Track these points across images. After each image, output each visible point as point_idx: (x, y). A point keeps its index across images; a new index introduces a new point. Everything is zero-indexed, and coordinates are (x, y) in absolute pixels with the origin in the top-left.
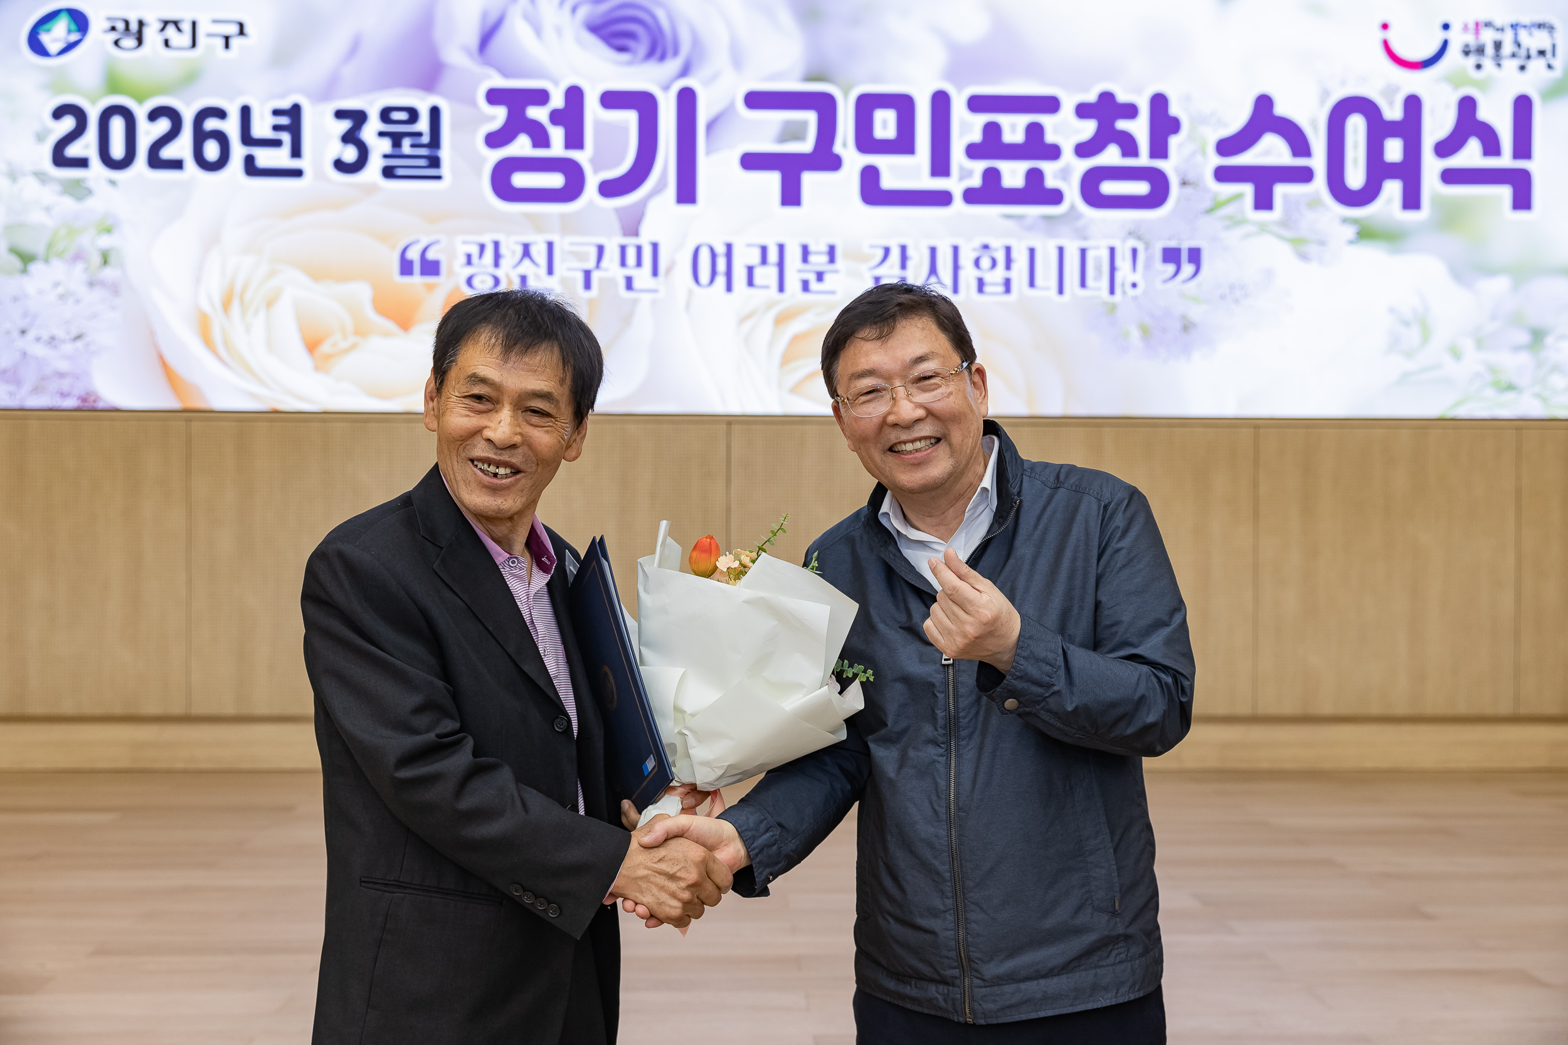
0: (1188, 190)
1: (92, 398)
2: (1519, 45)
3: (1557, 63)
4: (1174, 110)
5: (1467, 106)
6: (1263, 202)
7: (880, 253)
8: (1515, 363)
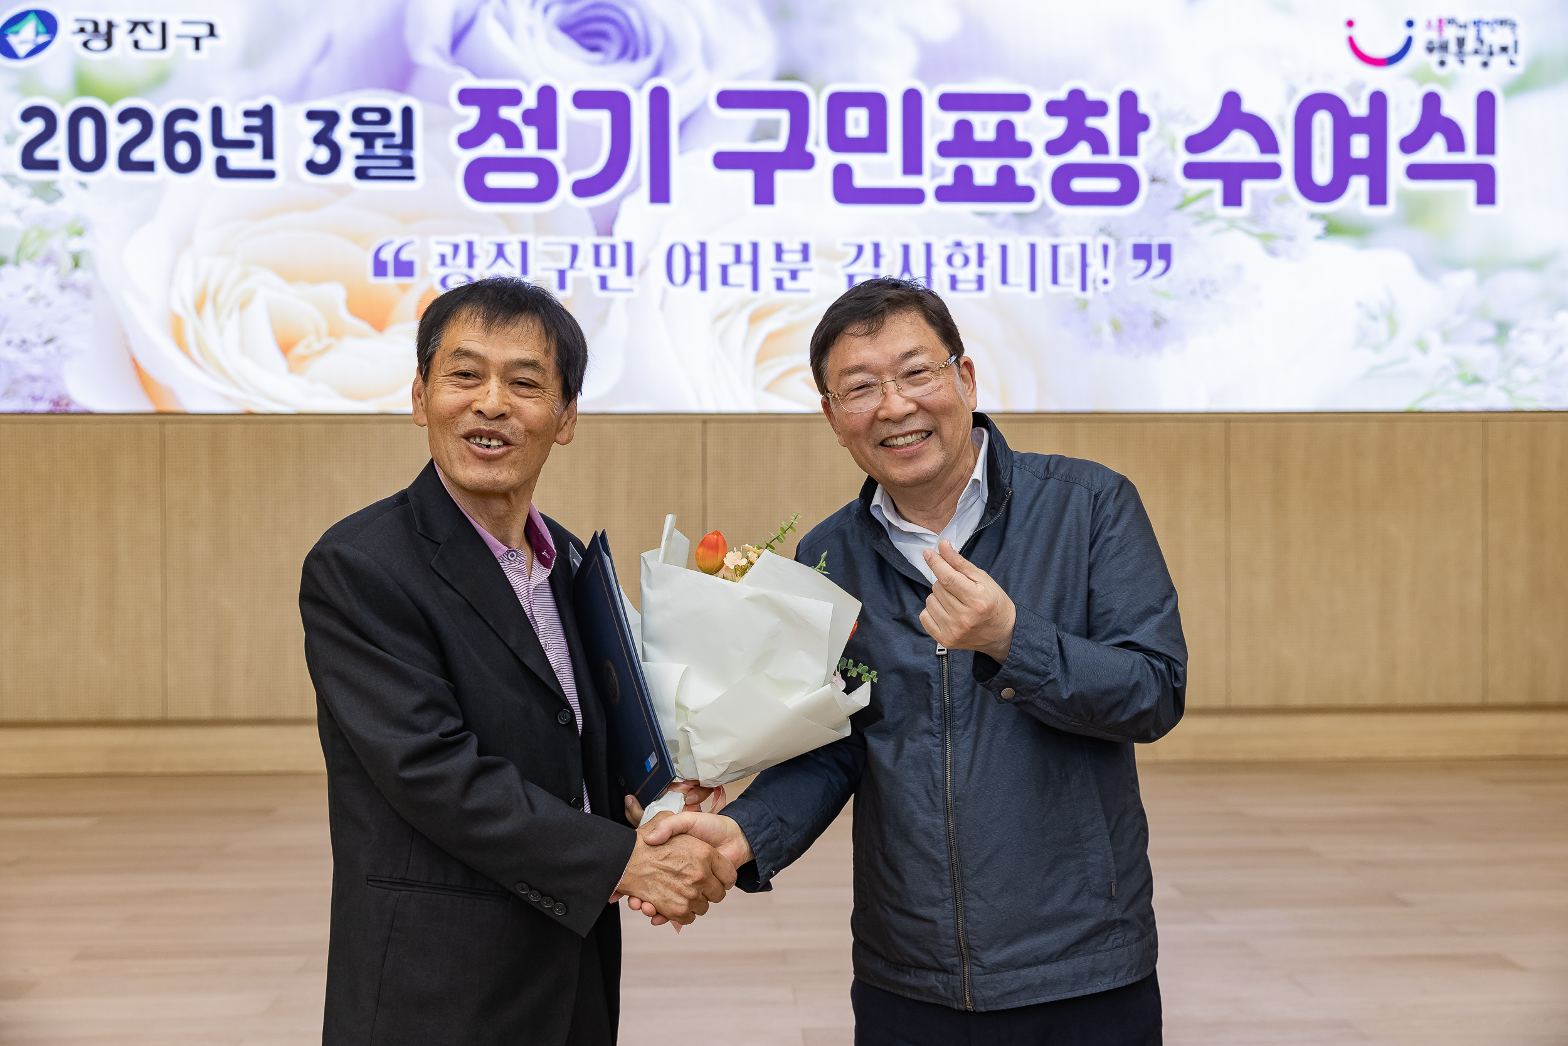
0: (1158, 187)
1: (64, 402)
2: (1481, 42)
3: (1519, 59)
4: (1143, 107)
5: (1432, 102)
6: (1232, 198)
7: (853, 251)
8: (1481, 356)
